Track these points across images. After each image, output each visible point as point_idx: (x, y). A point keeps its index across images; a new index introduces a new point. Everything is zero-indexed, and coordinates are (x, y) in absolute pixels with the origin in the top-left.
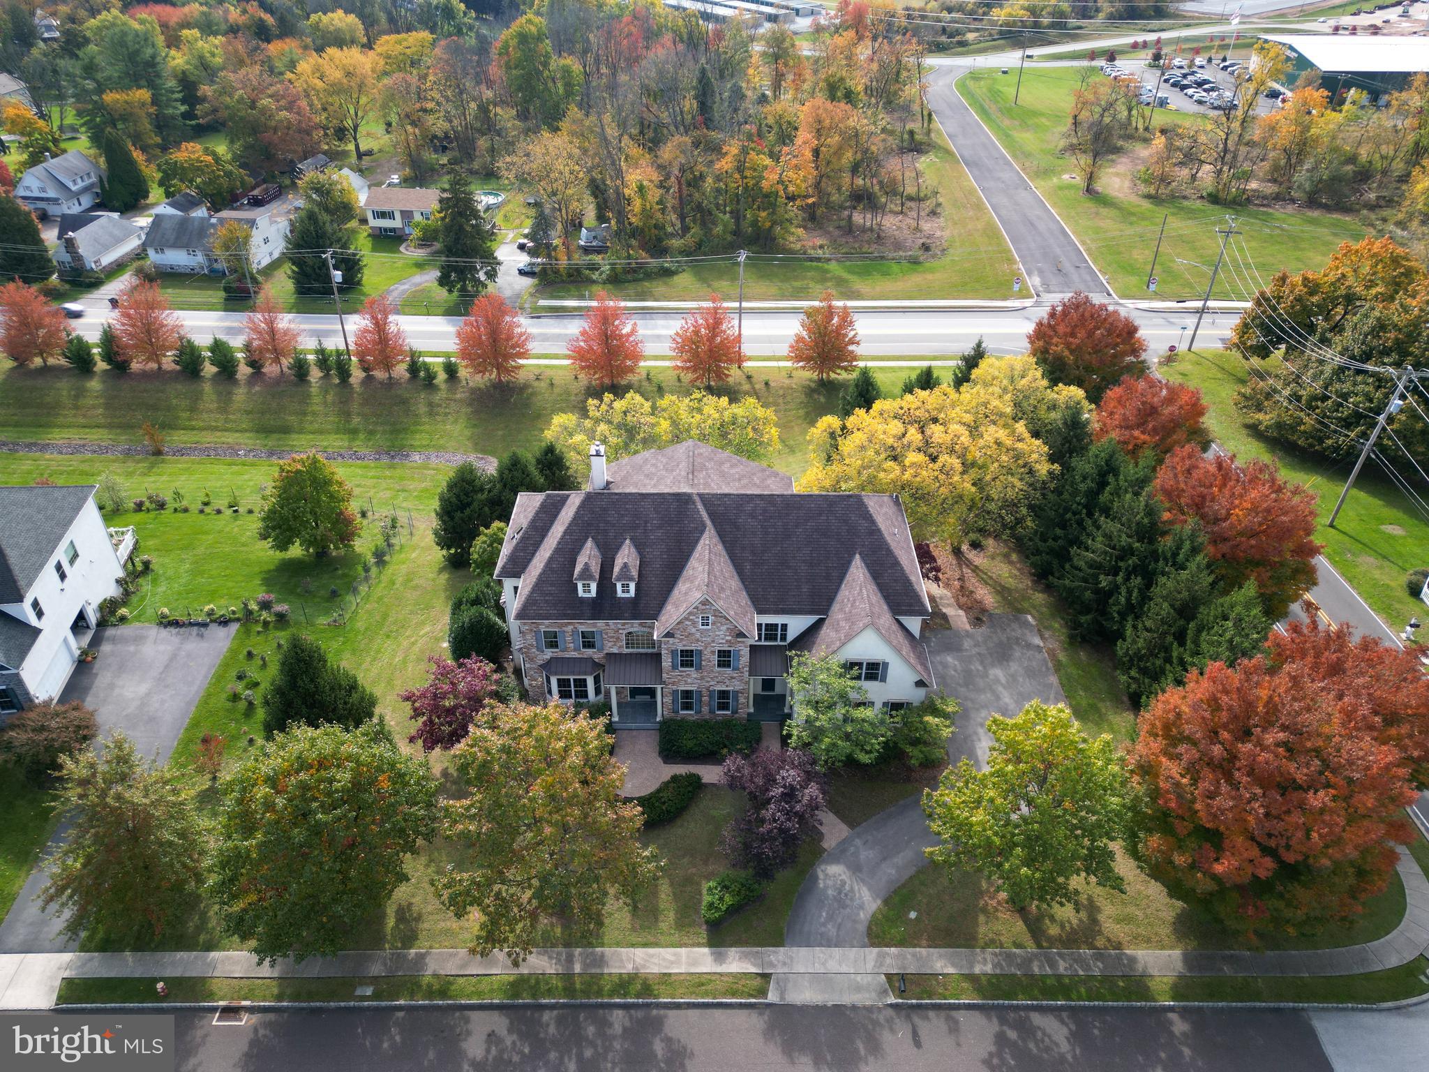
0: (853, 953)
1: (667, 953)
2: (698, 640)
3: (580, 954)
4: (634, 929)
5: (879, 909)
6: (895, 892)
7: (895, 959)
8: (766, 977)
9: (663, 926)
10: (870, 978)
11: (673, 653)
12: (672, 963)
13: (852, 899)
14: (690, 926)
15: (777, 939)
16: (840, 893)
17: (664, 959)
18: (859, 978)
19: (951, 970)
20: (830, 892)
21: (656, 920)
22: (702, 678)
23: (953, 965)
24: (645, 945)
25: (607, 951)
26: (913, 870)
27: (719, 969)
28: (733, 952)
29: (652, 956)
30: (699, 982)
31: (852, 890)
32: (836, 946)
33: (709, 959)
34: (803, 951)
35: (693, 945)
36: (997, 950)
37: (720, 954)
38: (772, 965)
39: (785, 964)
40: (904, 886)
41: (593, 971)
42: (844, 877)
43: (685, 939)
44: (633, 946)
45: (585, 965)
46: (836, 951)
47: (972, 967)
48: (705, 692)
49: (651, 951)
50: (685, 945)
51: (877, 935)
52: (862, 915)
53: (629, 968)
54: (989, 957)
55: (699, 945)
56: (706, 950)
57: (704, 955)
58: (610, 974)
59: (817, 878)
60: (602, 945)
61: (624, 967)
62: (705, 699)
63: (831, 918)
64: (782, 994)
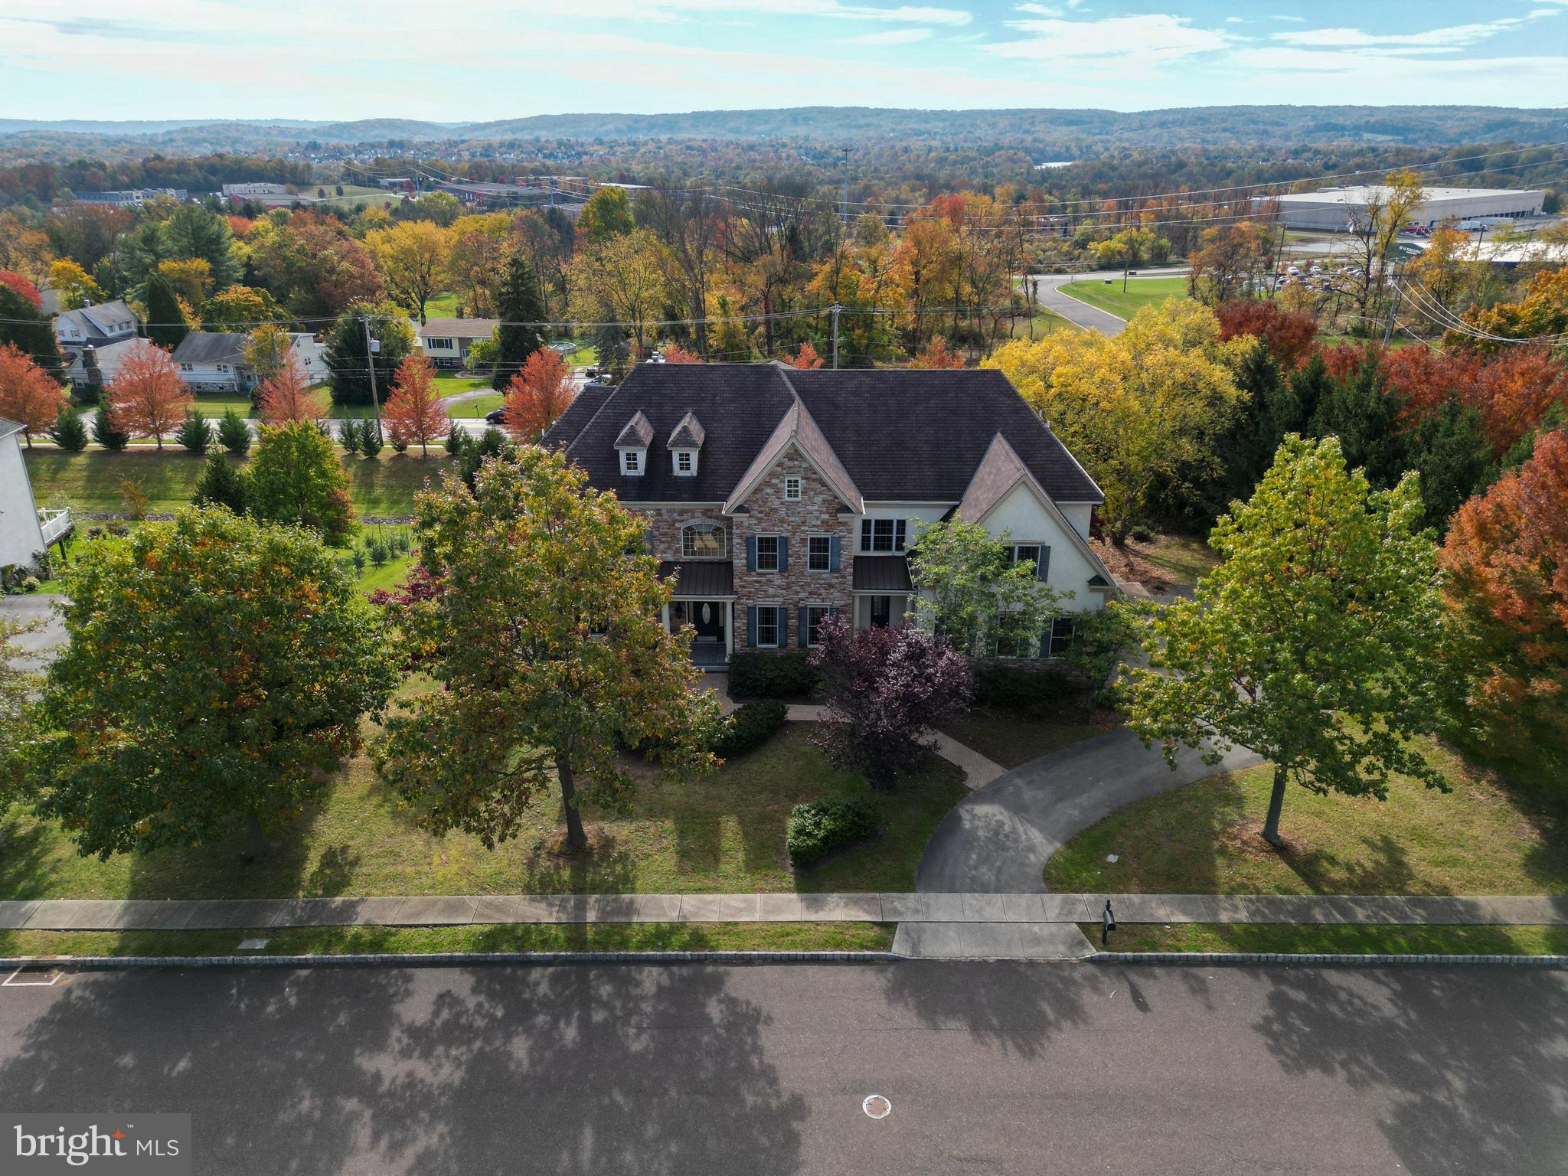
0: (1025, 899)
1: (735, 900)
2: (782, 521)
3: (597, 901)
4: (682, 872)
5: (1057, 851)
6: (1082, 834)
7: (1087, 906)
8: (889, 927)
9: (727, 868)
10: (1053, 928)
11: (749, 541)
12: (741, 910)
13: (1016, 841)
14: (768, 867)
15: (906, 884)
16: (996, 834)
17: (728, 906)
18: (1036, 928)
19: (1182, 919)
20: (981, 833)
21: (717, 861)
22: (788, 587)
23: (1184, 912)
24: (700, 891)
25: (639, 898)
26: (1105, 812)
27: (813, 917)
28: (834, 898)
29: (710, 903)
30: (784, 932)
31: (1014, 829)
32: (996, 892)
33: (798, 906)
34: (945, 898)
35: (774, 890)
36: (1253, 897)
37: (816, 900)
38: (896, 912)
39: (916, 911)
40: (1093, 828)
41: (616, 920)
42: (999, 817)
43: (761, 884)
44: (680, 891)
45: (603, 912)
46: (998, 899)
47: (1215, 914)
48: (792, 612)
49: (708, 897)
50: (762, 891)
51: (1059, 880)
52: (1032, 857)
53: (673, 916)
54: (1241, 904)
55: (781, 890)
56: (794, 896)
57: (790, 901)
58: (642, 924)
59: (960, 819)
60: (633, 890)
61: (665, 915)
62: (793, 622)
63: (984, 860)
64: (915, 947)
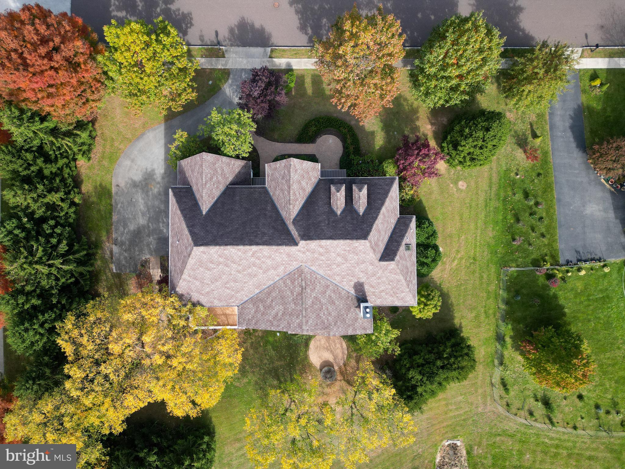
0: (236, 66)
1: (309, 66)
5: (223, 85)
6: (216, 92)
7: (220, 64)
8: (270, 57)
9: (309, 77)
10: (231, 56)
12: (307, 63)
13: (234, 89)
14: (301, 78)
18: (235, 56)
19: (200, 59)
23: (198, 61)
26: (207, 102)
27: (289, 60)
28: (283, 67)
30: (296, 55)
31: (233, 93)
32: (243, 69)
33: (293, 64)
35: (299, 70)
37: (288, 66)
38: (269, 61)
39: (264, 62)
43: (302, 72)
46: (243, 67)
50: (302, 70)
51: (226, 73)
52: (231, 82)
55: (297, 70)
57: (295, 66)
64: (265, 51)
